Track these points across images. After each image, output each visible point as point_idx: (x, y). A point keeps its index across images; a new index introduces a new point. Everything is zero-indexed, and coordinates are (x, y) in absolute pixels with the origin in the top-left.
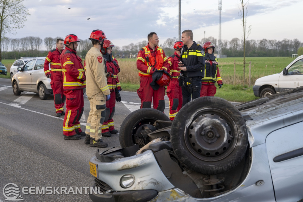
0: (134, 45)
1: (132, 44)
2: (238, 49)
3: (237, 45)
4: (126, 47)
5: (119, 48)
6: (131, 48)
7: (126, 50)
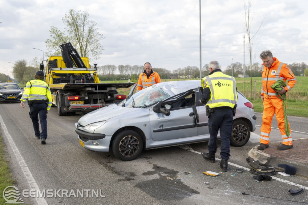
0: (181, 69)
1: (180, 69)
2: (258, 71)
3: (258, 68)
4: (176, 71)
5: (170, 72)
6: (179, 71)
7: (175, 73)
